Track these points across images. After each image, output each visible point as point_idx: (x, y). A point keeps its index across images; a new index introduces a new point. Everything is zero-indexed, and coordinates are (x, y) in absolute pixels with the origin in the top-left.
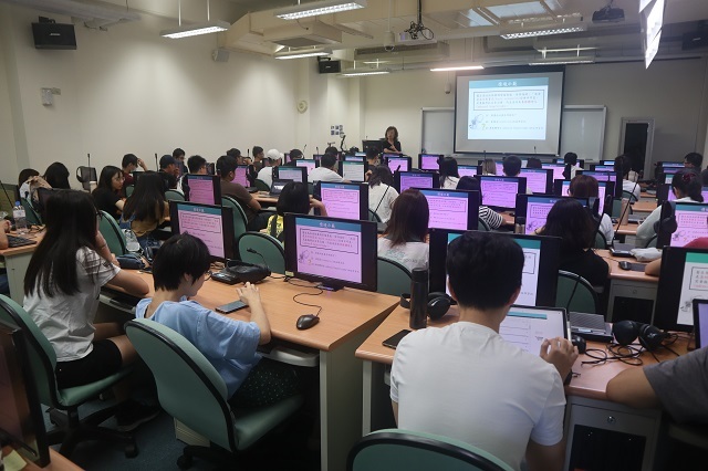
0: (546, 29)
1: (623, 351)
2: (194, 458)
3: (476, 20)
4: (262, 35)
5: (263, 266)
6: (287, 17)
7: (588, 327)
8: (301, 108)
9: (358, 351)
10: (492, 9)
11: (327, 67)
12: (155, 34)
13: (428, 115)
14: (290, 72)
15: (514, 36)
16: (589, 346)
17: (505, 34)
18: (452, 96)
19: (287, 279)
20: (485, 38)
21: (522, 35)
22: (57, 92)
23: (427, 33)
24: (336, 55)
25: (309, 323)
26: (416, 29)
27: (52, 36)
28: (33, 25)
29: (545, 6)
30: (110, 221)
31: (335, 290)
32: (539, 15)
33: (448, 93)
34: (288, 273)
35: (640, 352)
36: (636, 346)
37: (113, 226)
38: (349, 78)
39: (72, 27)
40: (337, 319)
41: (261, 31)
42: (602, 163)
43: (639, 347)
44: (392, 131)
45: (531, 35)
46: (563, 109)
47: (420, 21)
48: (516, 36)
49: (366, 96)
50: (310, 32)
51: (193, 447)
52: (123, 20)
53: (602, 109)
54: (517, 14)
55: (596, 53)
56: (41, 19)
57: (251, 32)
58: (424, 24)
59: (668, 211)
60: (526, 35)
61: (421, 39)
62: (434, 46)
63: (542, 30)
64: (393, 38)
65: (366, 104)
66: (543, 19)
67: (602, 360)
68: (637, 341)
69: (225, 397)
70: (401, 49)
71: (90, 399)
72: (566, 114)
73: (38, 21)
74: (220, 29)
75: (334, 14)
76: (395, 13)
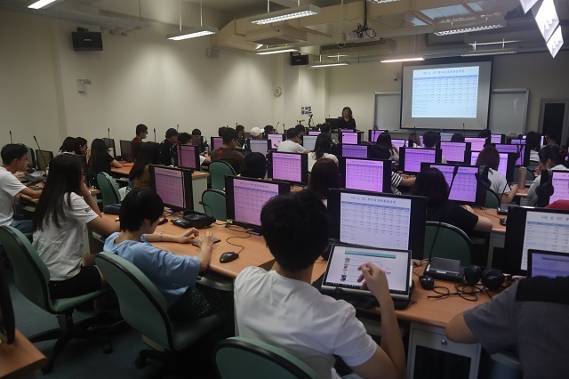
0: (472, 27)
1: (468, 289)
2: (148, 360)
4: (244, 36)
5: (209, 215)
6: (259, 22)
8: (277, 93)
10: (425, 12)
11: (298, 60)
12: (161, 37)
13: (380, 99)
14: (268, 66)
15: (444, 33)
17: (438, 31)
18: (399, 82)
19: (227, 226)
20: (427, 35)
21: (452, 32)
22: (88, 82)
23: (370, 32)
24: (305, 50)
25: (230, 258)
26: (362, 29)
27: (86, 41)
28: (73, 33)
29: (468, 8)
32: (465, 16)
33: (396, 80)
34: (228, 221)
35: (481, 291)
36: (480, 286)
38: (317, 69)
39: (100, 34)
41: (244, 33)
43: (482, 287)
44: (348, 111)
45: (463, 31)
46: (491, 93)
47: (365, 23)
48: (447, 33)
49: (330, 83)
50: (281, 33)
52: (138, 28)
53: (525, 92)
54: (446, 15)
55: (519, 45)
56: (79, 29)
57: (236, 34)
58: (369, 24)
60: (455, 32)
61: (366, 38)
62: (382, 41)
63: (468, 28)
64: (345, 37)
65: (330, 91)
66: (469, 19)
67: (444, 295)
68: (480, 283)
72: (496, 97)
73: (76, 30)
74: (210, 33)
75: (299, 19)
76: (346, 16)
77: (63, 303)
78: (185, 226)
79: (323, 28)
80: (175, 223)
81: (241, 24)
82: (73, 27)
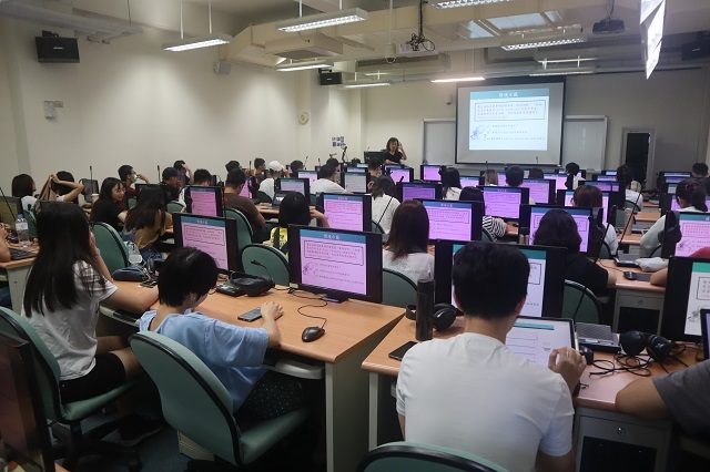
0: (546, 41)
1: (631, 362)
3: (476, 31)
4: (263, 47)
5: (267, 278)
6: (289, 29)
7: (595, 337)
8: (302, 120)
9: (364, 363)
10: (493, 21)
11: (329, 79)
12: (158, 47)
13: (429, 126)
14: (292, 85)
15: (514, 48)
16: (597, 357)
17: (506, 45)
18: (453, 107)
19: (291, 291)
20: (486, 49)
21: (522, 47)
22: (59, 105)
23: (428, 44)
24: (337, 67)
25: (315, 335)
26: (417, 41)
27: (55, 49)
28: (37, 39)
29: (546, 17)
30: (112, 233)
31: (340, 302)
32: (540, 27)
33: (449, 104)
34: (292, 285)
35: (648, 362)
36: (644, 357)
37: (115, 238)
38: (350, 90)
39: (75, 41)
40: (343, 331)
41: (264, 43)
42: (603, 173)
43: (647, 358)
44: (394, 142)
45: (531, 46)
46: (564, 120)
47: (421, 33)
48: (517, 47)
49: (367, 108)
50: (311, 44)
51: (197, 460)
52: (126, 34)
53: (603, 120)
54: (518, 25)
55: (597, 64)
56: (45, 33)
57: (252, 44)
58: (426, 36)
59: (672, 221)
60: (526, 46)
61: (422, 51)
62: (435, 57)
63: (542, 41)
64: (395, 49)
65: (367, 116)
66: (543, 30)
67: (610, 371)
68: (645, 352)
69: (231, 411)
70: (403, 60)
71: (93, 413)
72: (568, 124)
73: (41, 35)
74: (222, 42)
75: (336, 26)
76: (396, 25)
77: (77, 408)
78: (236, 294)
81: (263, 31)
82: (38, 31)
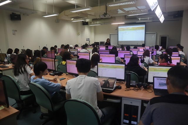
0: (139, 14)
2: (44, 116)
3: (120, 12)
5: (61, 71)
6: (73, 12)
8: (78, 34)
10: (124, 9)
11: (85, 24)
12: (41, 16)
13: (111, 36)
14: (76, 25)
15: (130, 15)
17: (128, 15)
19: (67, 75)
20: (125, 16)
22: (16, 31)
23: (108, 15)
24: (87, 20)
26: (105, 14)
27: (15, 17)
28: (11, 15)
29: (137, 8)
32: (136, 10)
33: (116, 30)
34: (67, 73)
38: (91, 26)
39: (20, 15)
41: (68, 15)
45: (136, 15)
47: (106, 12)
49: (95, 31)
50: (79, 15)
52: (32, 13)
53: (155, 33)
54: (131, 10)
55: (152, 19)
56: (13, 13)
57: (65, 15)
60: (134, 15)
61: (106, 17)
62: (112, 18)
63: (137, 14)
64: (100, 16)
65: (95, 33)
66: (138, 11)
70: (102, 19)
72: (146, 34)
73: (12, 14)
74: (57, 15)
75: (85, 11)
76: (100, 10)
79: (93, 13)
80: (50, 75)
81: (67, 12)
82: (11, 13)
